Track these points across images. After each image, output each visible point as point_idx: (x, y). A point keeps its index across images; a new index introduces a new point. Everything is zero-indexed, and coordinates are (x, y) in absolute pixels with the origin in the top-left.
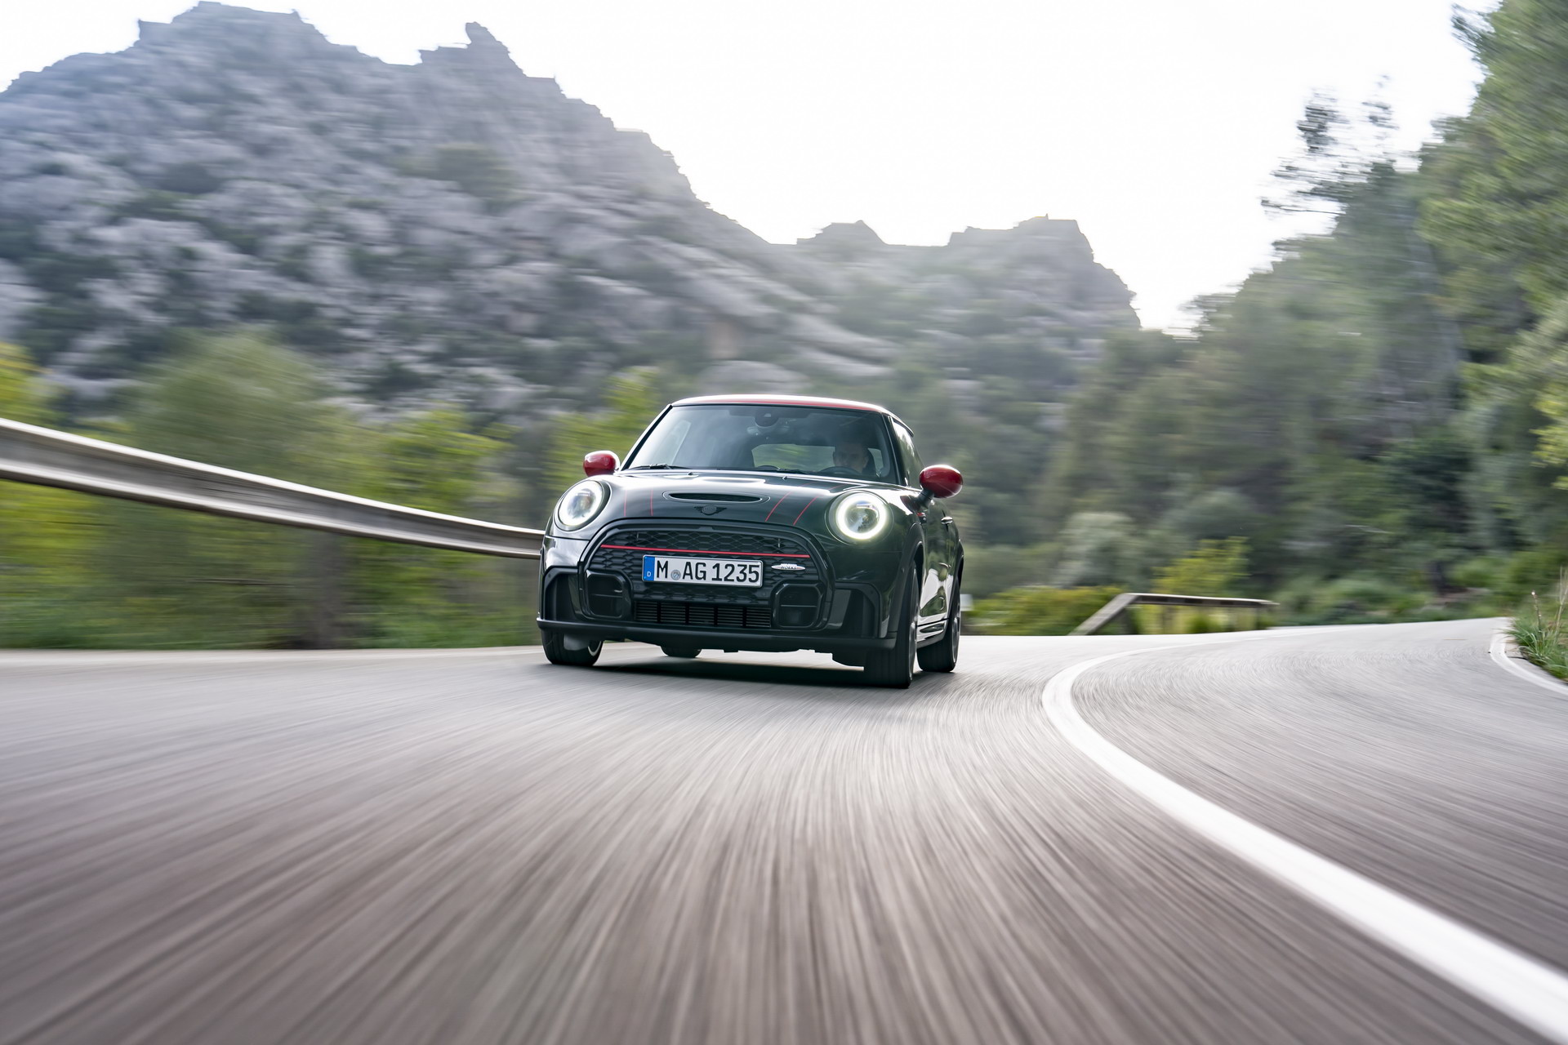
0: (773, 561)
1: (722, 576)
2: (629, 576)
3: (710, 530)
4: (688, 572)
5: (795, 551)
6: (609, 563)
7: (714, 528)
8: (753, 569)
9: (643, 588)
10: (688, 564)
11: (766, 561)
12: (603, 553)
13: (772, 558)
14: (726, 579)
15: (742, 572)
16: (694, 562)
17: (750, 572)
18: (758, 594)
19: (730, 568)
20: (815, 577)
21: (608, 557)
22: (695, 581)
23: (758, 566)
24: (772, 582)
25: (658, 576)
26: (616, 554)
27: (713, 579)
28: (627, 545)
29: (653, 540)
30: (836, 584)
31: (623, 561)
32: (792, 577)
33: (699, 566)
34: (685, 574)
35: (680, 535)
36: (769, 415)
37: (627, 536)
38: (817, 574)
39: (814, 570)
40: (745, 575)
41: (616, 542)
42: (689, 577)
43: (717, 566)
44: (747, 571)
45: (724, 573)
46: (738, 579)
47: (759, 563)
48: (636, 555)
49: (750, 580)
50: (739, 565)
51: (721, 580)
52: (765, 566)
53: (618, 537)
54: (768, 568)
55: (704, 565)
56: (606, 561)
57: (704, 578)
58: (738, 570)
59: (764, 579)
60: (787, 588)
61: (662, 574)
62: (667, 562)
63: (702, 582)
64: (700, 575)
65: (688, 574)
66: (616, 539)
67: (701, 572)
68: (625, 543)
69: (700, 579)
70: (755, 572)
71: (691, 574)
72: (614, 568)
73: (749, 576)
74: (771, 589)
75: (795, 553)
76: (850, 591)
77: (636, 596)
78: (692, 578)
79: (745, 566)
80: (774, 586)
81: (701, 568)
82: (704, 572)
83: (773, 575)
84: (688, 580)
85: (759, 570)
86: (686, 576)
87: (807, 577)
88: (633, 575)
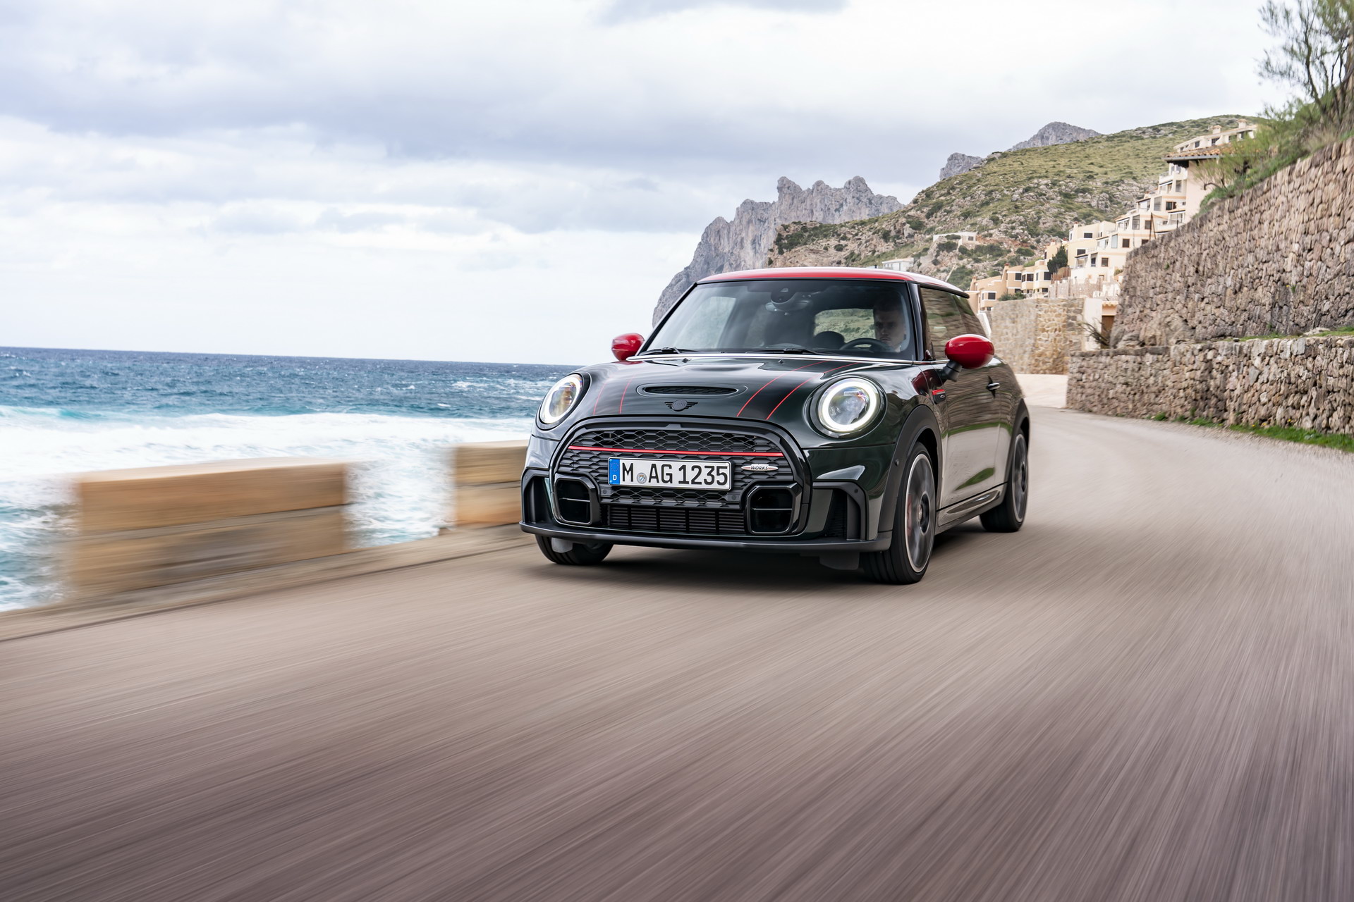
0: (743, 461)
1: (689, 479)
2: (596, 479)
3: (678, 428)
4: (654, 475)
5: (767, 449)
6: (576, 466)
7: (682, 426)
8: (721, 471)
9: (609, 493)
10: (654, 466)
11: (736, 461)
12: (571, 455)
13: (741, 458)
14: (693, 482)
15: (709, 474)
16: (659, 464)
17: (718, 474)
18: (726, 497)
19: (697, 470)
20: (790, 478)
21: (576, 459)
22: (661, 484)
23: (726, 468)
24: (743, 484)
25: (624, 480)
26: (582, 456)
27: (680, 482)
28: (594, 446)
29: (619, 440)
30: (815, 484)
31: (591, 463)
32: (764, 478)
33: (665, 468)
34: (651, 477)
35: (648, 434)
36: (786, 290)
37: (594, 436)
38: (792, 474)
39: (789, 470)
40: (713, 477)
41: (584, 443)
42: (656, 480)
43: (683, 468)
44: (714, 473)
45: (691, 475)
46: (705, 480)
47: (727, 464)
48: (603, 457)
49: (718, 482)
50: (706, 467)
51: (688, 483)
52: (734, 466)
53: (585, 437)
54: (738, 470)
55: (670, 467)
56: (573, 463)
57: (671, 481)
58: (705, 471)
59: (734, 481)
60: (759, 491)
61: (628, 477)
62: (632, 464)
63: (668, 485)
64: (667, 478)
65: (654, 477)
66: (583, 440)
67: (667, 474)
68: (593, 443)
69: (666, 482)
70: (724, 475)
71: (656, 477)
72: (582, 471)
73: (717, 478)
74: (741, 492)
75: (768, 451)
76: (832, 490)
77: (605, 501)
78: (658, 482)
79: (713, 468)
80: (745, 488)
81: (667, 470)
82: (671, 475)
83: (743, 476)
84: (654, 483)
85: (727, 472)
86: (652, 479)
87: (780, 478)
88: (600, 478)
